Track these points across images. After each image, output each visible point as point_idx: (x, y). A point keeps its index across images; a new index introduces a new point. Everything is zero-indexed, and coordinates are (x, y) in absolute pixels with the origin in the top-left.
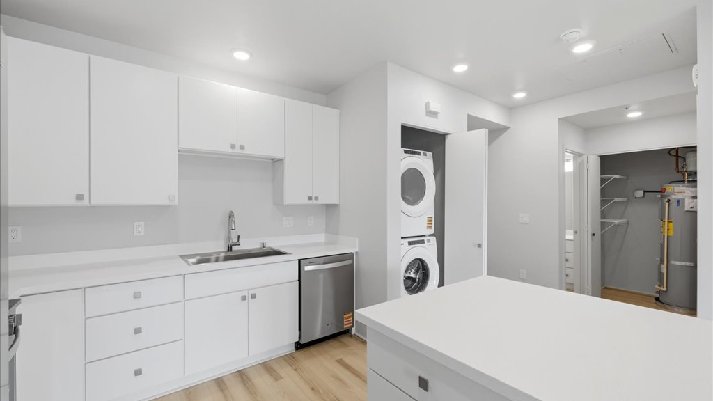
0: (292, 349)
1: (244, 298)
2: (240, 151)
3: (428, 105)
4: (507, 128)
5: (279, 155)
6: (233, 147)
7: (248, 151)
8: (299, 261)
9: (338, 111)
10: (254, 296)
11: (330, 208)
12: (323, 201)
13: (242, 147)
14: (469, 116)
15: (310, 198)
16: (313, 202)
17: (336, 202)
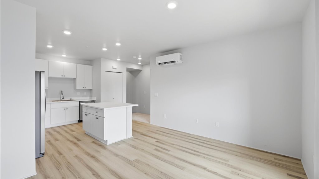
0: (78, 122)
1: (65, 109)
2: (64, 77)
3: (113, 66)
4: (142, 70)
5: (75, 77)
6: (62, 76)
7: (66, 77)
8: (79, 102)
9: (92, 66)
10: (67, 109)
11: (91, 90)
12: (87, 88)
13: (65, 76)
14: (127, 68)
15: (83, 88)
16: (84, 88)
17: (92, 89)
